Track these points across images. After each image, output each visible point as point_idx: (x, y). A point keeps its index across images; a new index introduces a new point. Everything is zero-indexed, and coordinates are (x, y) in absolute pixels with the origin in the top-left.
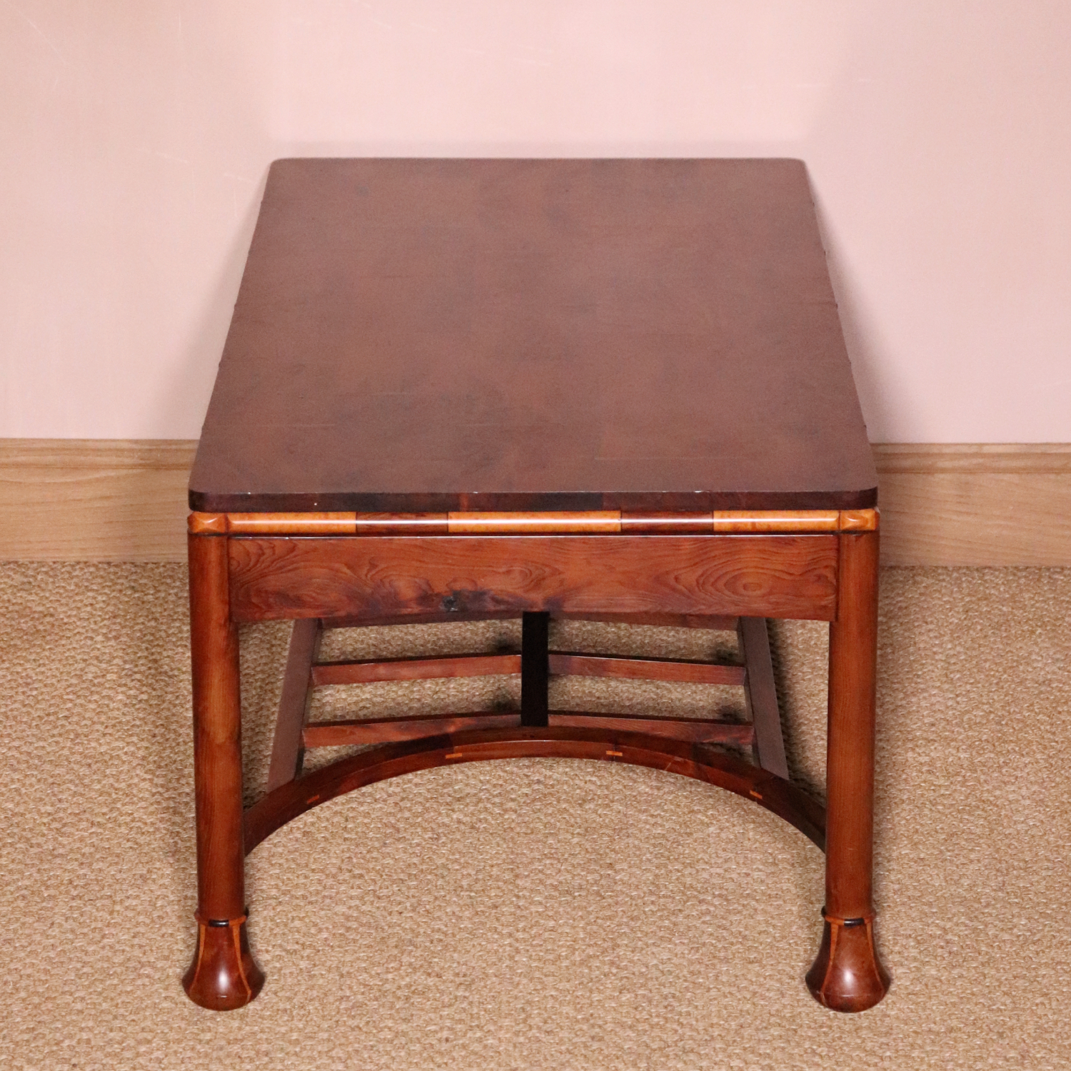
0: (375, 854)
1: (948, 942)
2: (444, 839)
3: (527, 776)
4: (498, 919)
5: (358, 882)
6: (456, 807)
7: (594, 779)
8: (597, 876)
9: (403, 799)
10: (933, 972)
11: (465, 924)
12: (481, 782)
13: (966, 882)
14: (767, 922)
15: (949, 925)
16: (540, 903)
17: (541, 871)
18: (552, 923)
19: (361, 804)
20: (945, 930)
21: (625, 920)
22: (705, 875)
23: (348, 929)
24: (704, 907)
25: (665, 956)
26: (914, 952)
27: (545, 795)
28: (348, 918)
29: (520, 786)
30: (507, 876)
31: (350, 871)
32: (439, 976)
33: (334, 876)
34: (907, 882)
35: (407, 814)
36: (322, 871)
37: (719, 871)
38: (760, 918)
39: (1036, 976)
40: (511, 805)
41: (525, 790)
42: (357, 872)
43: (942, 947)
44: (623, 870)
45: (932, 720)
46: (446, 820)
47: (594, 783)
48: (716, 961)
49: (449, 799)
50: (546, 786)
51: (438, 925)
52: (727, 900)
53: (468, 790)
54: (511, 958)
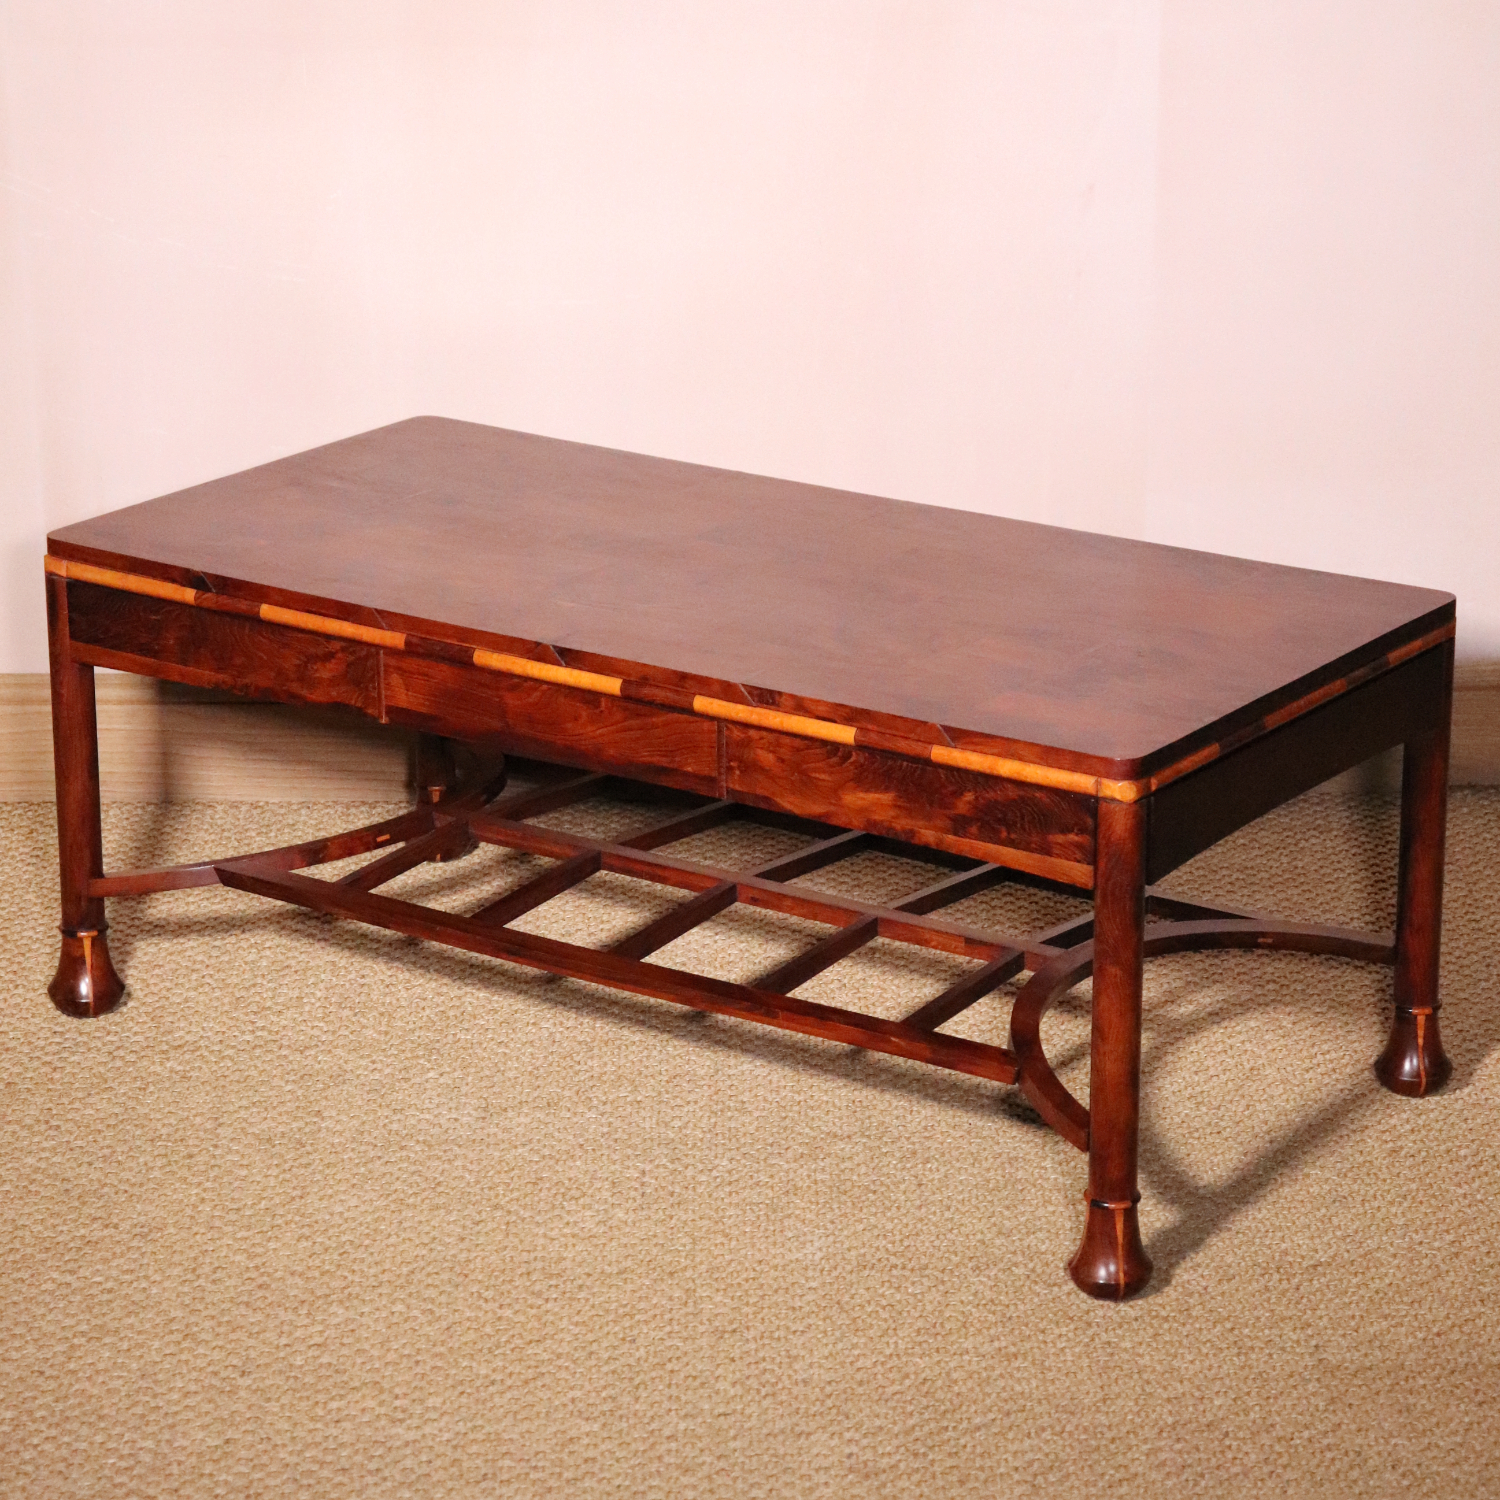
0: (77, 1105)
1: (643, 1184)
2: (152, 1088)
3: (253, 1023)
4: (189, 1168)
5: (52, 1133)
6: (172, 1054)
7: (321, 1024)
8: (301, 1124)
9: (118, 1048)
10: (621, 1215)
11: (156, 1173)
12: (203, 1029)
13: (677, 1123)
14: (464, 1167)
15: (648, 1167)
16: (237, 1152)
17: (245, 1120)
18: (244, 1172)
19: (73, 1053)
20: (643, 1173)
21: (320, 1168)
22: (413, 1122)
23: (33, 1182)
24: (404, 1153)
25: (354, 1202)
26: (606, 1194)
27: (266, 1042)
28: (37, 1170)
29: (243, 1033)
30: (209, 1125)
31: (47, 1122)
32: (116, 1227)
33: (30, 1127)
34: (617, 1123)
35: (119, 1063)
36: (18, 1122)
37: (427, 1116)
38: (458, 1163)
39: (723, 1217)
40: (230, 1052)
41: (248, 1037)
42: (54, 1123)
43: (636, 1189)
44: (331, 1117)
45: (684, 959)
46: (159, 1069)
47: (321, 1029)
48: (402, 1207)
49: (165, 1047)
50: (270, 1032)
51: (125, 1175)
52: (430, 1146)
53: (188, 1038)
54: (195, 1206)
